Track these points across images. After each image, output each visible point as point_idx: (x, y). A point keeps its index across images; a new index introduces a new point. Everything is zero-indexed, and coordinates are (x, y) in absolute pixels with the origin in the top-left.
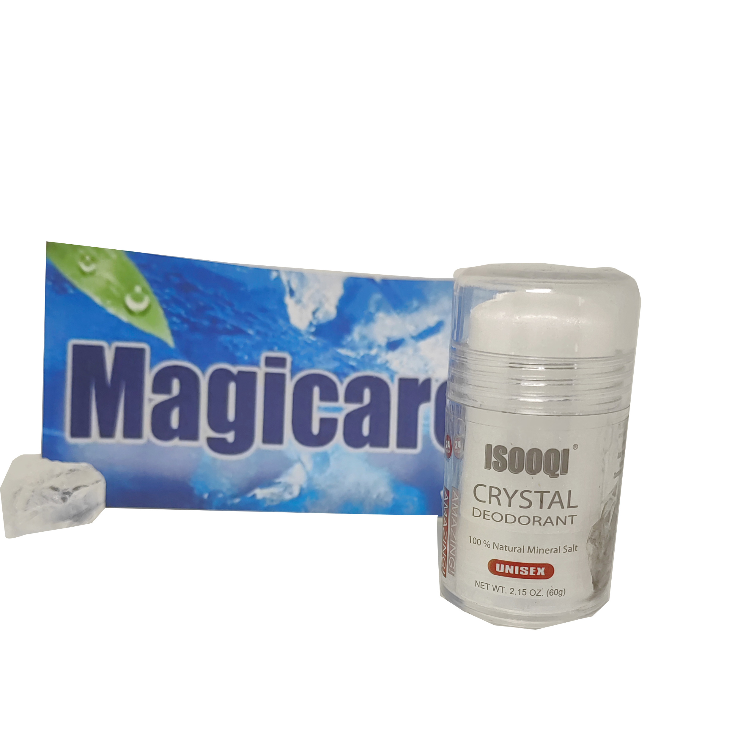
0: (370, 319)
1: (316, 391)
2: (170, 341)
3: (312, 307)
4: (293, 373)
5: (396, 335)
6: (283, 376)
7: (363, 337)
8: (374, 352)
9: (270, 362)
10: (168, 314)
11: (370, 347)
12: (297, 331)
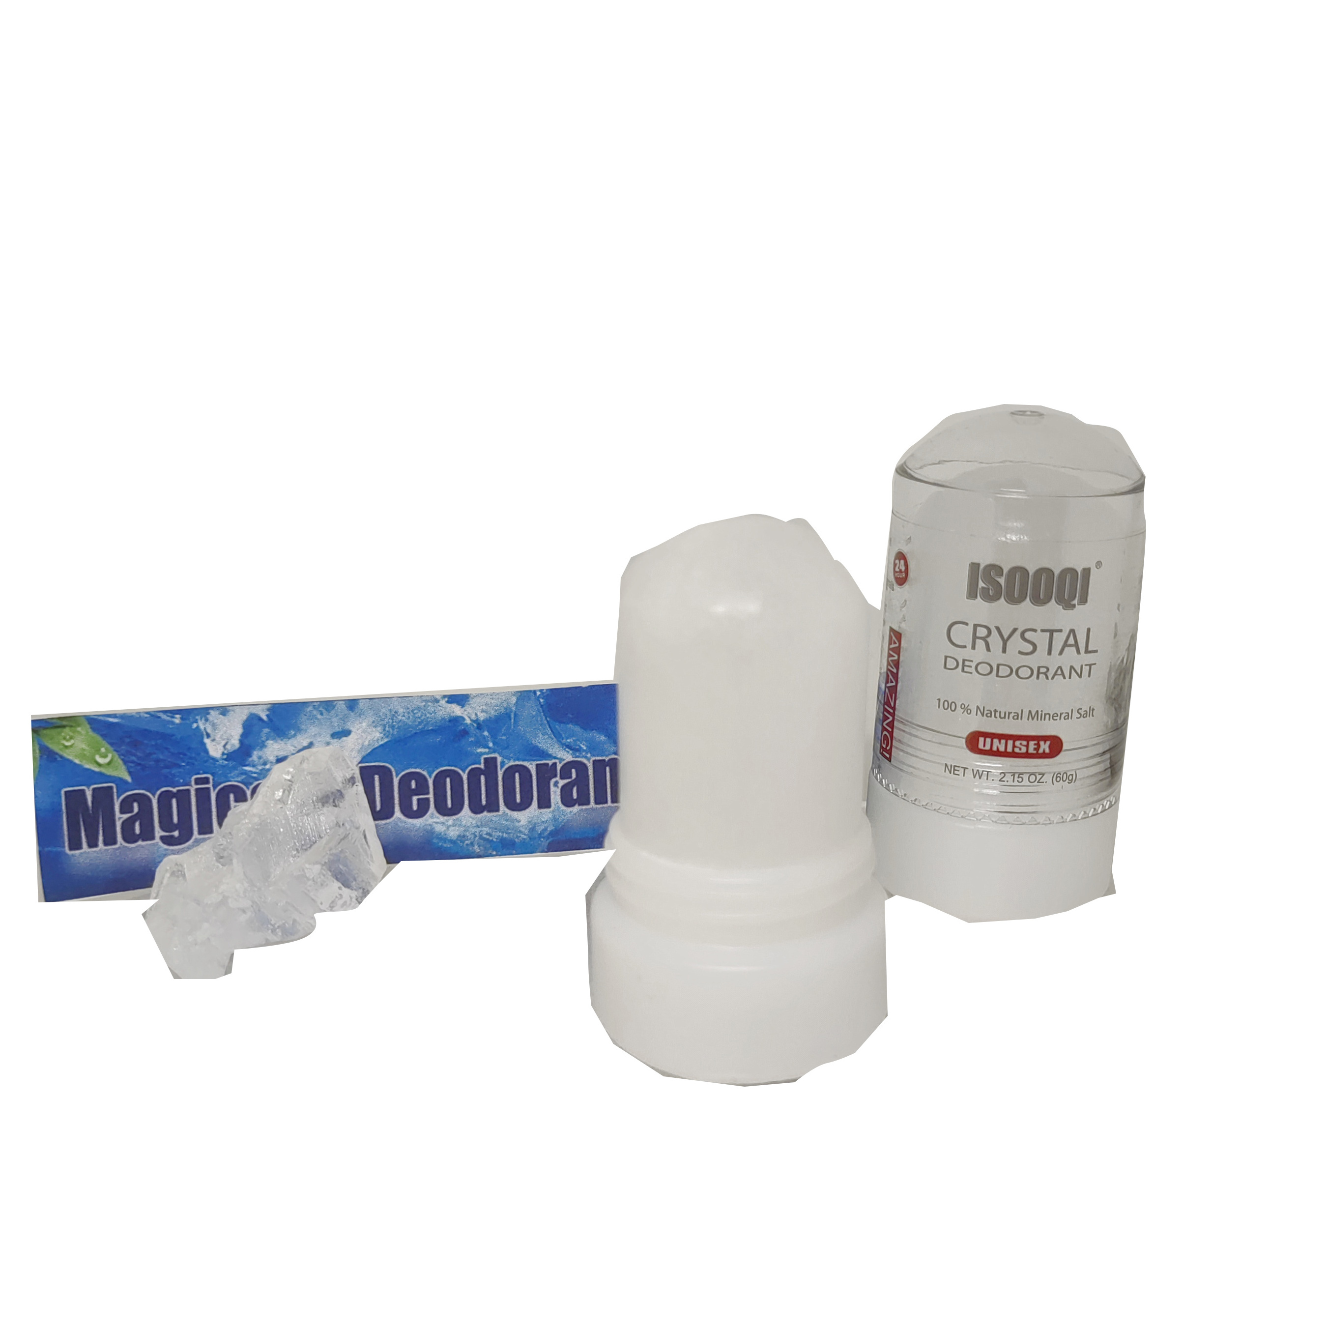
0: (263, 746)
1: (232, 796)
2: (129, 779)
3: (223, 743)
4: (215, 787)
5: (282, 754)
6: (208, 789)
7: (260, 758)
8: (267, 767)
9: (197, 781)
10: (125, 762)
11: (265, 764)
12: (215, 760)
